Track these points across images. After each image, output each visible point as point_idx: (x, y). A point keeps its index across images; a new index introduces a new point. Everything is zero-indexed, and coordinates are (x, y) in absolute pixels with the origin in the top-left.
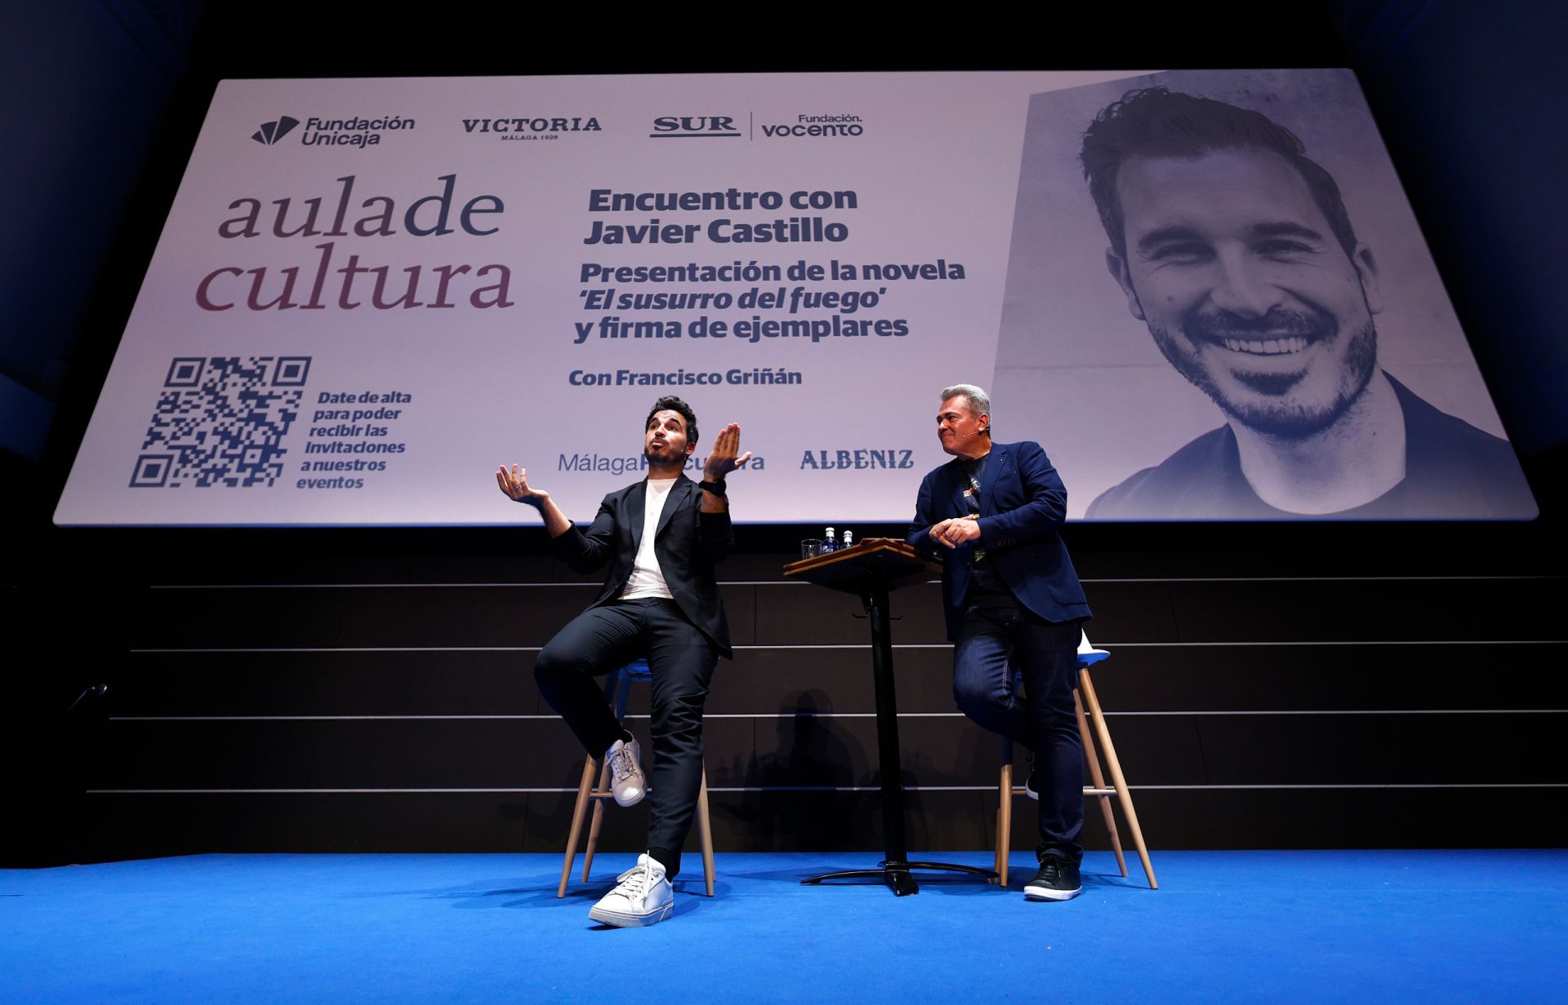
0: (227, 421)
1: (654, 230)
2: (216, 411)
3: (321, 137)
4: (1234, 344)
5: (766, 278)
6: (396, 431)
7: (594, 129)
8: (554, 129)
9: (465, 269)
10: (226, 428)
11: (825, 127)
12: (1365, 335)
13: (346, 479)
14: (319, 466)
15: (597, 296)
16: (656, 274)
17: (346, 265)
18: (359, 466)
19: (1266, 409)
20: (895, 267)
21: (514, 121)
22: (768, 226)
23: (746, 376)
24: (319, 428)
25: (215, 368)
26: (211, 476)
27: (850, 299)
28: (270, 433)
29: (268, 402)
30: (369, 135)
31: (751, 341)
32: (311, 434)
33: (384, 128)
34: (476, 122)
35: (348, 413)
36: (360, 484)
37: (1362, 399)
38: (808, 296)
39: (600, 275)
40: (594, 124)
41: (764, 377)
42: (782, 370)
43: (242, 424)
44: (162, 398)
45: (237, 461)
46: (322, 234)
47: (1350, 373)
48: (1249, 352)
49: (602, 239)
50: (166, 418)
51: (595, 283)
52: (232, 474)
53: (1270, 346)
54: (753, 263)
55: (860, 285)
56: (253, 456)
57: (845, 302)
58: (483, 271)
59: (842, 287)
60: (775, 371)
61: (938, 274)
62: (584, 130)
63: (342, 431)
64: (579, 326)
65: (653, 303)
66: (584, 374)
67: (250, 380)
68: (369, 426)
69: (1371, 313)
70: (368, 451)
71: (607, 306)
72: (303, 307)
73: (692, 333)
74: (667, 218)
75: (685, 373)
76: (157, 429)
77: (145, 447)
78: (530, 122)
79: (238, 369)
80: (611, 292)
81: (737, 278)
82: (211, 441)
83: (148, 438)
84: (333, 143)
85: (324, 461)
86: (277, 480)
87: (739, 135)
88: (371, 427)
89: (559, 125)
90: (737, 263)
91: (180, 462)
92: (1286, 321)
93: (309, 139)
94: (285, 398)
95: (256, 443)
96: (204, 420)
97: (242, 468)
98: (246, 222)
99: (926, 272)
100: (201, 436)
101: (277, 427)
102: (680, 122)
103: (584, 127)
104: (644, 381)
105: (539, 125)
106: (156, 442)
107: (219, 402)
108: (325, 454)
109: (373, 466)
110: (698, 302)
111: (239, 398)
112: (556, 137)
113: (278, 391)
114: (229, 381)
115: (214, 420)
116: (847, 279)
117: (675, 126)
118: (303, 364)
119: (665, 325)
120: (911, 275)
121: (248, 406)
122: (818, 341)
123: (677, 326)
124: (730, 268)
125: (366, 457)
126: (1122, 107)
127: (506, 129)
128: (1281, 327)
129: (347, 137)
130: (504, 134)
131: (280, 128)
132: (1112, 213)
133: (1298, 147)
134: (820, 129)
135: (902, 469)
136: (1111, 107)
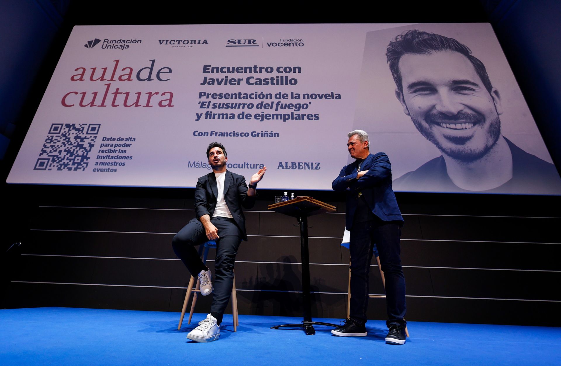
0: (70, 146)
1: (226, 80)
2: (66, 143)
3: (108, 46)
4: (444, 125)
5: (267, 98)
6: (129, 152)
7: (206, 44)
8: (191, 43)
9: (157, 93)
10: (69, 149)
11: (290, 43)
12: (496, 122)
13: (111, 168)
14: (101, 164)
15: (204, 104)
16: (226, 96)
17: (115, 91)
18: (115, 164)
19: (457, 150)
20: (315, 95)
21: (177, 41)
22: (268, 79)
23: (258, 134)
24: (102, 150)
25: (66, 127)
26: (63, 166)
27: (298, 106)
28: (84, 151)
29: (84, 140)
30: (125, 45)
31: (260, 121)
32: (99, 152)
33: (131, 43)
34: (163, 41)
35: (112, 145)
36: (115, 170)
37: (495, 147)
38: (282, 105)
39: (206, 96)
40: (206, 42)
41: (265, 134)
42: (272, 132)
43: (75, 148)
44: (47, 138)
45: (72, 161)
46: (107, 80)
47: (490, 137)
48: (450, 128)
49: (207, 83)
51: (204, 99)
52: (70, 166)
53: (459, 126)
54: (262, 92)
55: (302, 101)
56: (78, 160)
57: (296, 107)
58: (163, 94)
59: (295, 102)
60: (269, 132)
61: (331, 97)
63: (110, 151)
64: (197, 114)
65: (225, 106)
66: (199, 132)
67: (79, 132)
68: (120, 149)
69: (498, 114)
70: (119, 159)
71: (208, 107)
72: (98, 106)
73: (239, 118)
74: (231, 76)
75: (235, 132)
76: (45, 149)
77: (40, 155)
78: (183, 41)
79: (74, 128)
80: (210, 102)
81: (256, 98)
82: (63, 154)
84: (112, 48)
85: (103, 162)
86: (86, 168)
87: (258, 46)
88: (121, 150)
89: (193, 42)
90: (256, 92)
91: (52, 161)
92: (464, 117)
93: (104, 47)
94: (91, 139)
95: (79, 155)
96: (61, 146)
97: (74, 164)
98: (80, 76)
99: (326, 96)
100: (60, 152)
101: (87, 149)
102: (237, 41)
103: (202, 43)
104: (220, 135)
105: (186, 42)
106: (44, 154)
107: (67, 140)
108: (104, 159)
109: (120, 164)
110: (241, 106)
111: (74, 139)
112: (192, 46)
113: (88, 136)
114: (71, 132)
116: (297, 99)
117: (235, 43)
118: (97, 126)
119: (229, 114)
120: (321, 98)
121: (77, 141)
122: (285, 121)
123: (233, 115)
124: (253, 94)
125: (118, 161)
126: (402, 37)
127: (174, 44)
128: (463, 119)
129: (118, 46)
130: (173, 45)
131: (94, 43)
132: (397, 76)
133: (469, 52)
134: (288, 44)
135: (316, 170)
136: (397, 36)
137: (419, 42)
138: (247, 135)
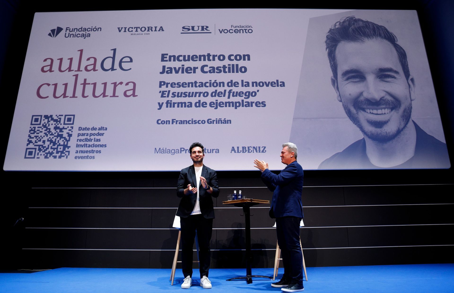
0: (52, 136)
1: (183, 68)
2: (48, 133)
3: (71, 35)
4: (368, 111)
5: (220, 86)
6: (103, 140)
7: (162, 31)
8: (148, 31)
9: (121, 83)
10: (51, 139)
11: (240, 30)
12: (409, 108)
13: (89, 156)
14: (81, 152)
15: (165, 93)
16: (183, 85)
17: (83, 82)
18: (93, 152)
19: (376, 133)
20: (262, 82)
21: (135, 28)
22: (221, 67)
23: (213, 121)
24: (80, 139)
25: (46, 119)
26: (49, 155)
27: (247, 94)
29: (63, 130)
30: (87, 33)
31: (215, 109)
32: (77, 141)
33: (91, 31)
34: (122, 28)
35: (88, 134)
36: (94, 157)
38: (234, 92)
39: (165, 85)
40: (162, 29)
41: (219, 121)
42: (225, 119)
43: (56, 138)
44: (30, 129)
45: (56, 150)
46: (74, 71)
47: (402, 121)
48: (373, 113)
49: (165, 72)
50: (32, 136)
51: (164, 88)
52: (55, 154)
53: (379, 112)
54: (215, 81)
55: (251, 89)
56: (60, 148)
57: (246, 95)
58: (127, 84)
59: (245, 89)
60: (222, 120)
61: (276, 85)
62: (158, 31)
63: (86, 140)
64: (159, 103)
65: (183, 95)
66: (161, 120)
68: (95, 138)
70: (95, 147)
71: (168, 96)
72: (70, 97)
73: (196, 106)
74: (188, 64)
75: (194, 120)
76: (30, 139)
77: (27, 145)
78: (140, 28)
79: (52, 119)
80: (169, 91)
81: (210, 86)
82: (47, 143)
83: (28, 142)
84: (75, 37)
85: (82, 150)
86: (68, 156)
87: (211, 33)
88: (96, 139)
89: (150, 29)
90: (210, 81)
91: (38, 150)
93: (67, 36)
94: (68, 129)
95: (61, 144)
96: (44, 136)
97: (57, 152)
98: (49, 67)
99: (272, 84)
100: (44, 142)
101: (67, 139)
102: (191, 28)
103: (158, 30)
104: (181, 123)
105: (143, 29)
106: (31, 144)
107: (48, 130)
108: (82, 148)
109: (97, 152)
110: (198, 95)
111: (54, 129)
112: (149, 34)
113: (66, 126)
114: (50, 123)
115: (47, 136)
116: (246, 86)
117: (189, 30)
118: (72, 117)
119: (187, 103)
120: (267, 86)
121: (57, 132)
122: (237, 109)
123: (191, 103)
124: (208, 83)
125: (95, 149)
126: (340, 24)
127: (132, 31)
128: (383, 105)
129: (80, 34)
130: (131, 33)
131: (58, 31)
132: (334, 63)
133: (396, 40)
134: (238, 31)
135: (262, 153)
136: (336, 23)
137: (355, 29)
138: (203, 122)
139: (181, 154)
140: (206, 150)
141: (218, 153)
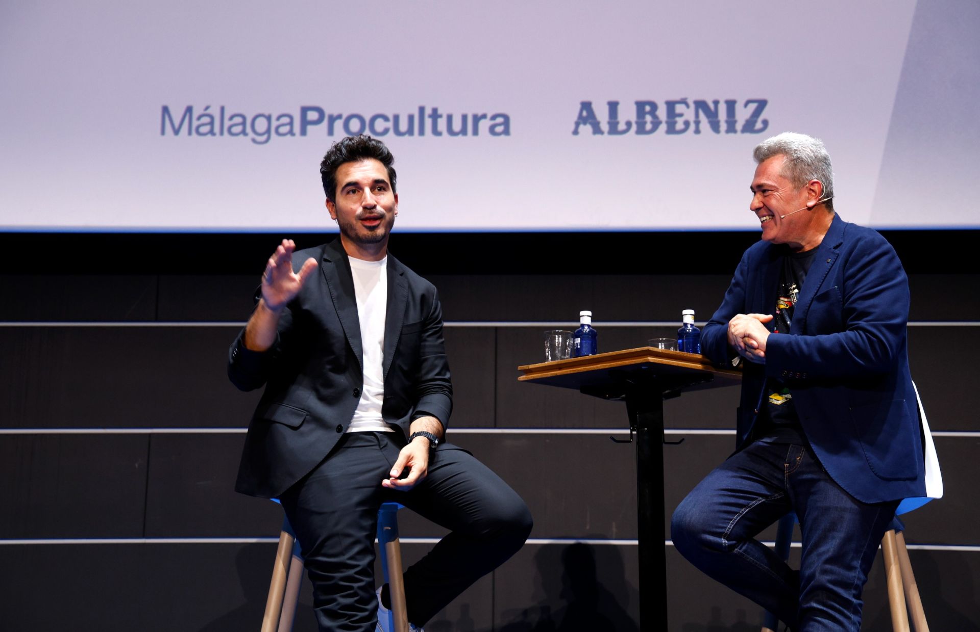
139: (303, 138)
140: (439, 120)
141: (503, 137)
